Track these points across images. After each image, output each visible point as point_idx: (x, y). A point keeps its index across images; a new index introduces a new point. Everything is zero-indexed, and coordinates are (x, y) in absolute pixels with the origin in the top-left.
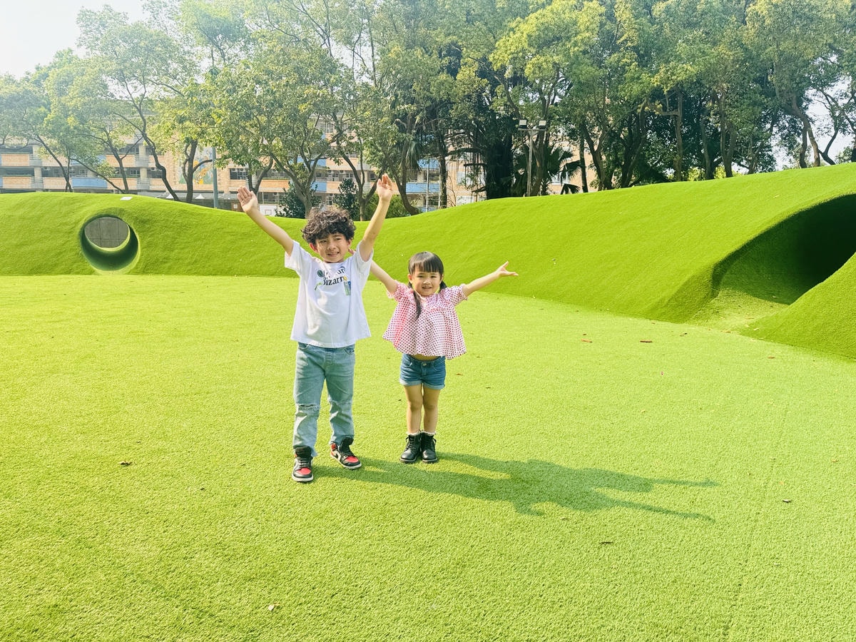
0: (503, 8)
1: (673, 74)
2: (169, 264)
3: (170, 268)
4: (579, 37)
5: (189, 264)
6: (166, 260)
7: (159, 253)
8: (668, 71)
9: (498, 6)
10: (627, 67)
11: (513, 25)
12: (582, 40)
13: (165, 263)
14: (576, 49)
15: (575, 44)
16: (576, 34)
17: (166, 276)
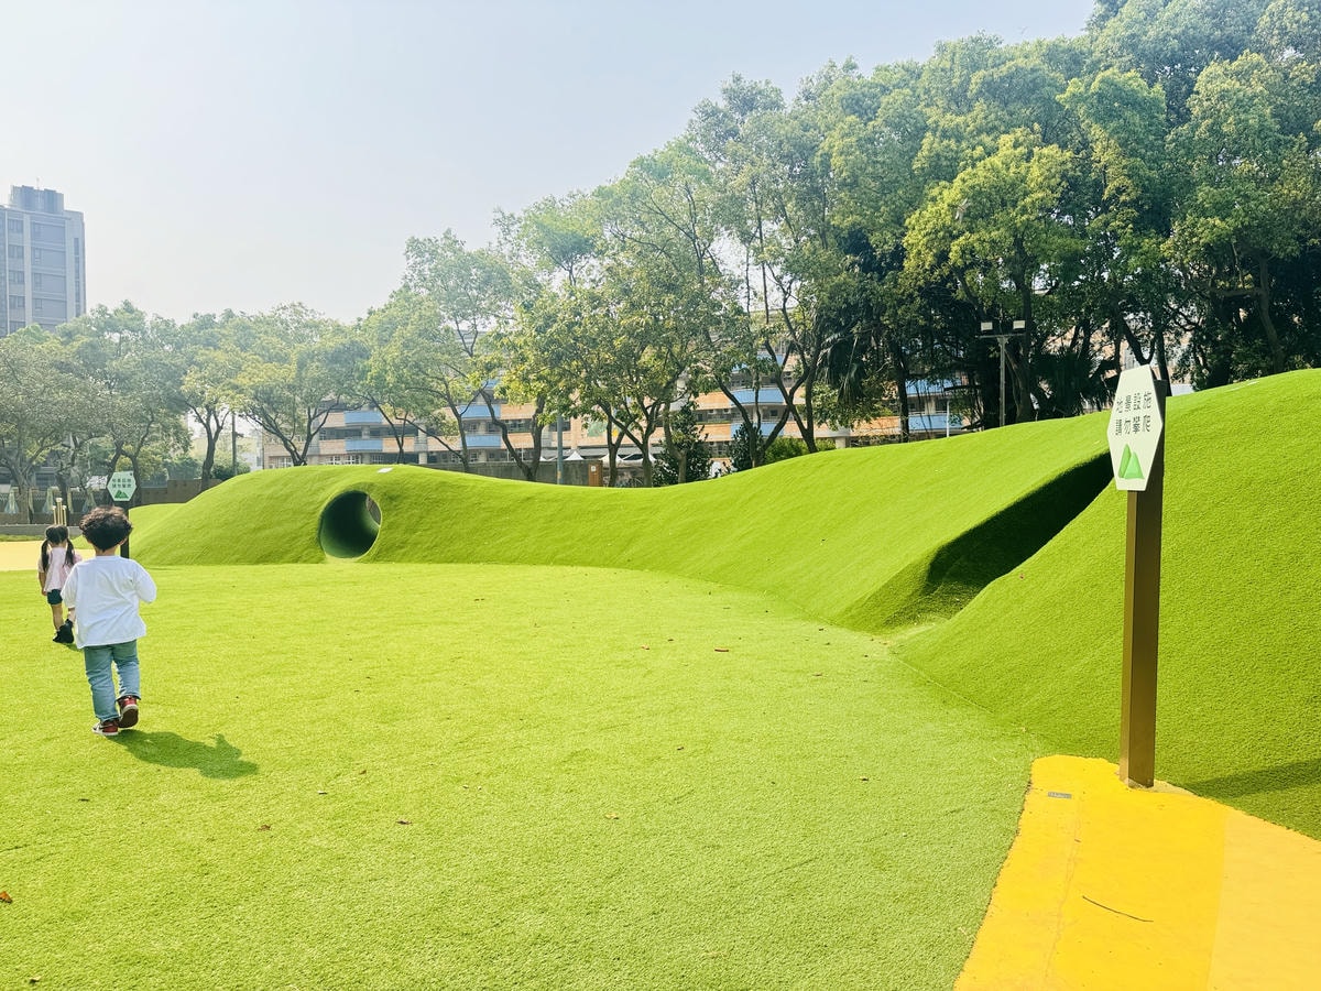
0: (923, 169)
1: (1192, 235)
2: (403, 550)
3: (404, 554)
4: (1028, 200)
5: (428, 548)
6: (404, 544)
7: (398, 536)
8: (1183, 230)
9: (914, 167)
10: (1119, 231)
11: (935, 192)
12: (1033, 202)
13: (402, 548)
14: (1024, 218)
15: (1024, 211)
16: (1026, 194)
17: (398, 564)
